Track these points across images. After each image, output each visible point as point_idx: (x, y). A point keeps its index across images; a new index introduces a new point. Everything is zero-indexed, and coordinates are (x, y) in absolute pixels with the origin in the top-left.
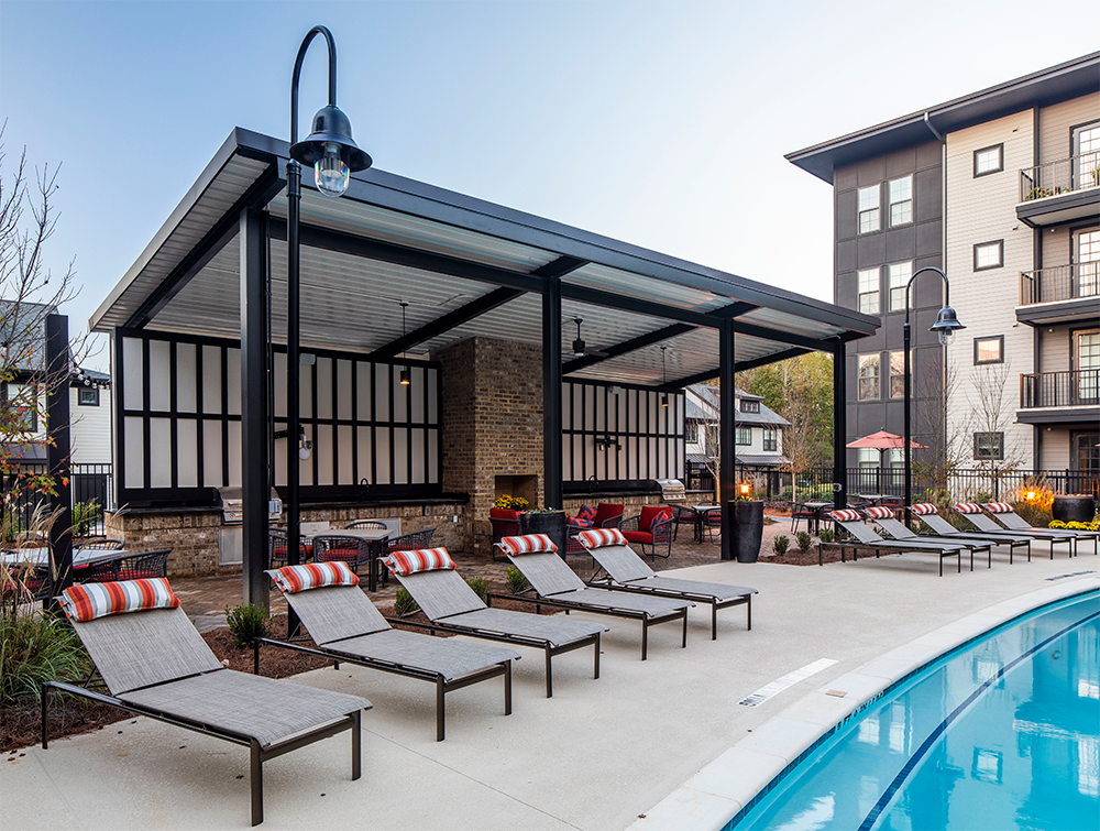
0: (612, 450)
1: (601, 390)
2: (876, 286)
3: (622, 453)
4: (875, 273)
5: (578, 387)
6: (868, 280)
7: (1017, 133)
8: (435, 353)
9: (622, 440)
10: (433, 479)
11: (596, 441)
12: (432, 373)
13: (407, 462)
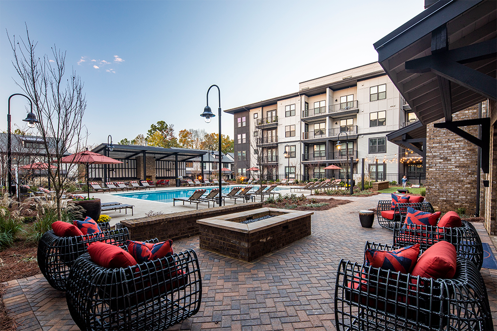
0: (170, 172)
1: (167, 162)
2: (240, 138)
3: (172, 172)
4: (240, 135)
5: (162, 162)
6: (239, 136)
7: (259, 111)
8: (136, 157)
9: (172, 170)
10: (135, 176)
11: (166, 170)
12: (135, 161)
13: (131, 174)
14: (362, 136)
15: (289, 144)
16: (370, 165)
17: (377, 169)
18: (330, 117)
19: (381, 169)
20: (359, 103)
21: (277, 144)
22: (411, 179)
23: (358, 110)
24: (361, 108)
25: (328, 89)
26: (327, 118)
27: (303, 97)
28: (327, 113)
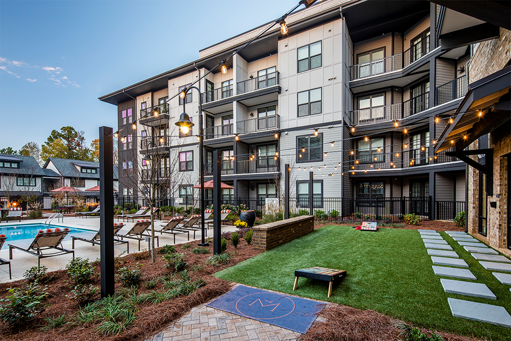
7: (148, 98)
14: (286, 133)
15: (184, 149)
16: (298, 183)
17: (311, 188)
18: (239, 101)
19: (317, 189)
20: (281, 76)
21: (168, 149)
22: (363, 206)
23: (280, 88)
24: (284, 84)
25: (235, 57)
26: (235, 103)
27: (203, 71)
28: (234, 94)
